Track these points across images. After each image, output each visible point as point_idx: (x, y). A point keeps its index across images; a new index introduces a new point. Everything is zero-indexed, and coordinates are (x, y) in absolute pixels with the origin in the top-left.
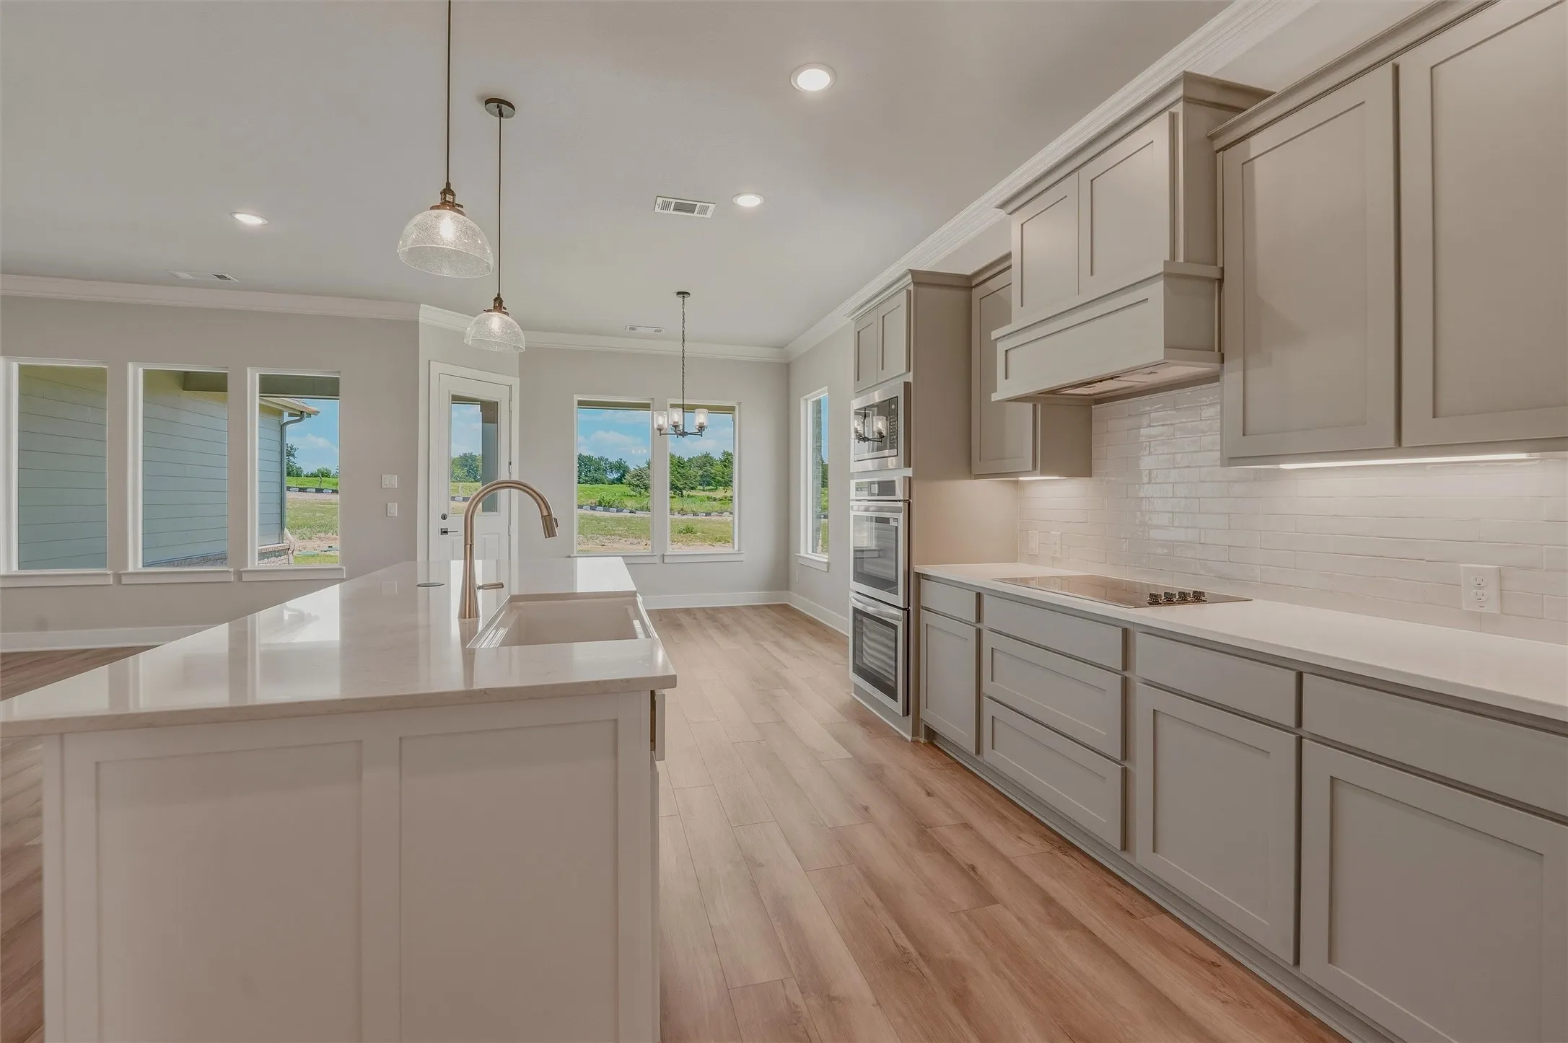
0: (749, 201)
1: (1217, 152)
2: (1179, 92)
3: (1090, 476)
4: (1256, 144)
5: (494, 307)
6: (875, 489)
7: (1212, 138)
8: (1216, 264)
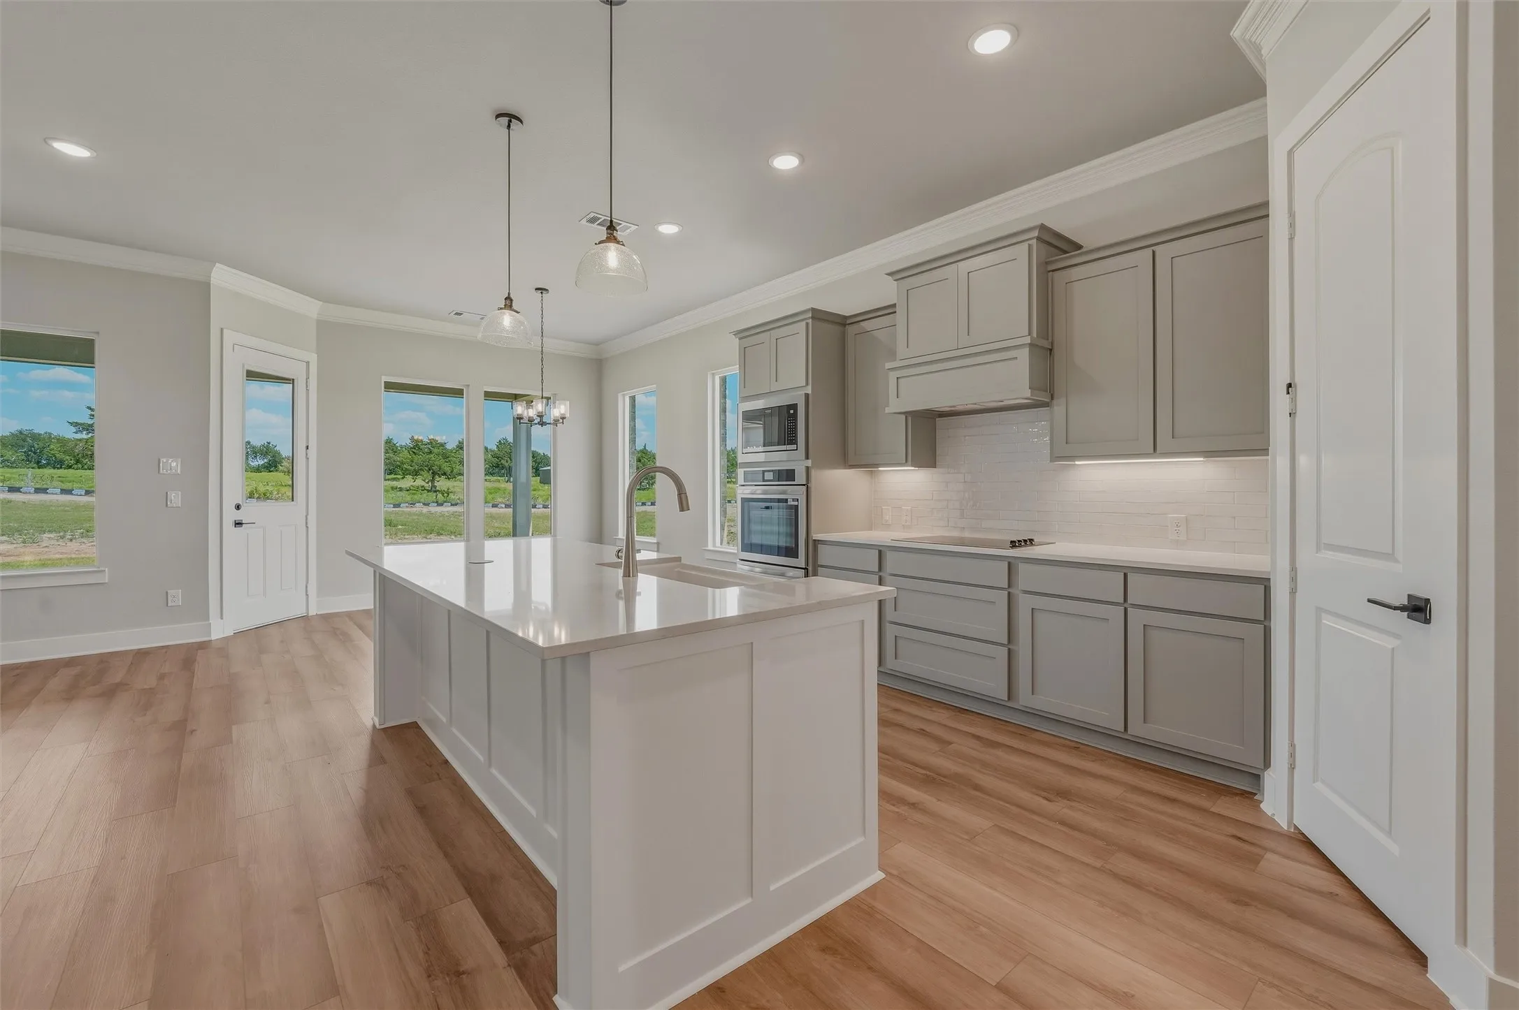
0: (668, 229)
1: (1049, 271)
2: (1036, 233)
3: (934, 466)
4: (1076, 273)
5: (505, 305)
6: (769, 476)
7: (1047, 263)
8: (1048, 339)
